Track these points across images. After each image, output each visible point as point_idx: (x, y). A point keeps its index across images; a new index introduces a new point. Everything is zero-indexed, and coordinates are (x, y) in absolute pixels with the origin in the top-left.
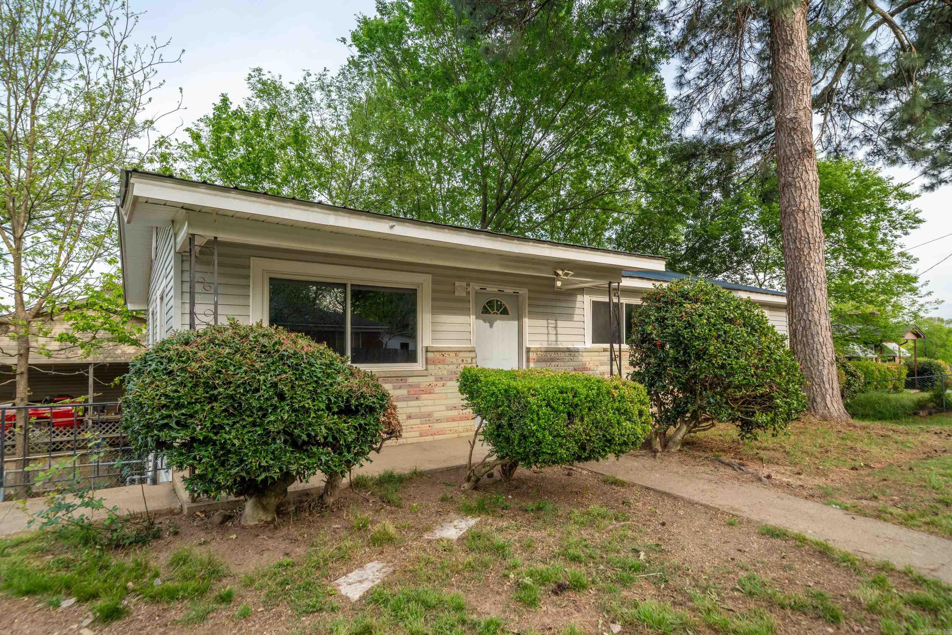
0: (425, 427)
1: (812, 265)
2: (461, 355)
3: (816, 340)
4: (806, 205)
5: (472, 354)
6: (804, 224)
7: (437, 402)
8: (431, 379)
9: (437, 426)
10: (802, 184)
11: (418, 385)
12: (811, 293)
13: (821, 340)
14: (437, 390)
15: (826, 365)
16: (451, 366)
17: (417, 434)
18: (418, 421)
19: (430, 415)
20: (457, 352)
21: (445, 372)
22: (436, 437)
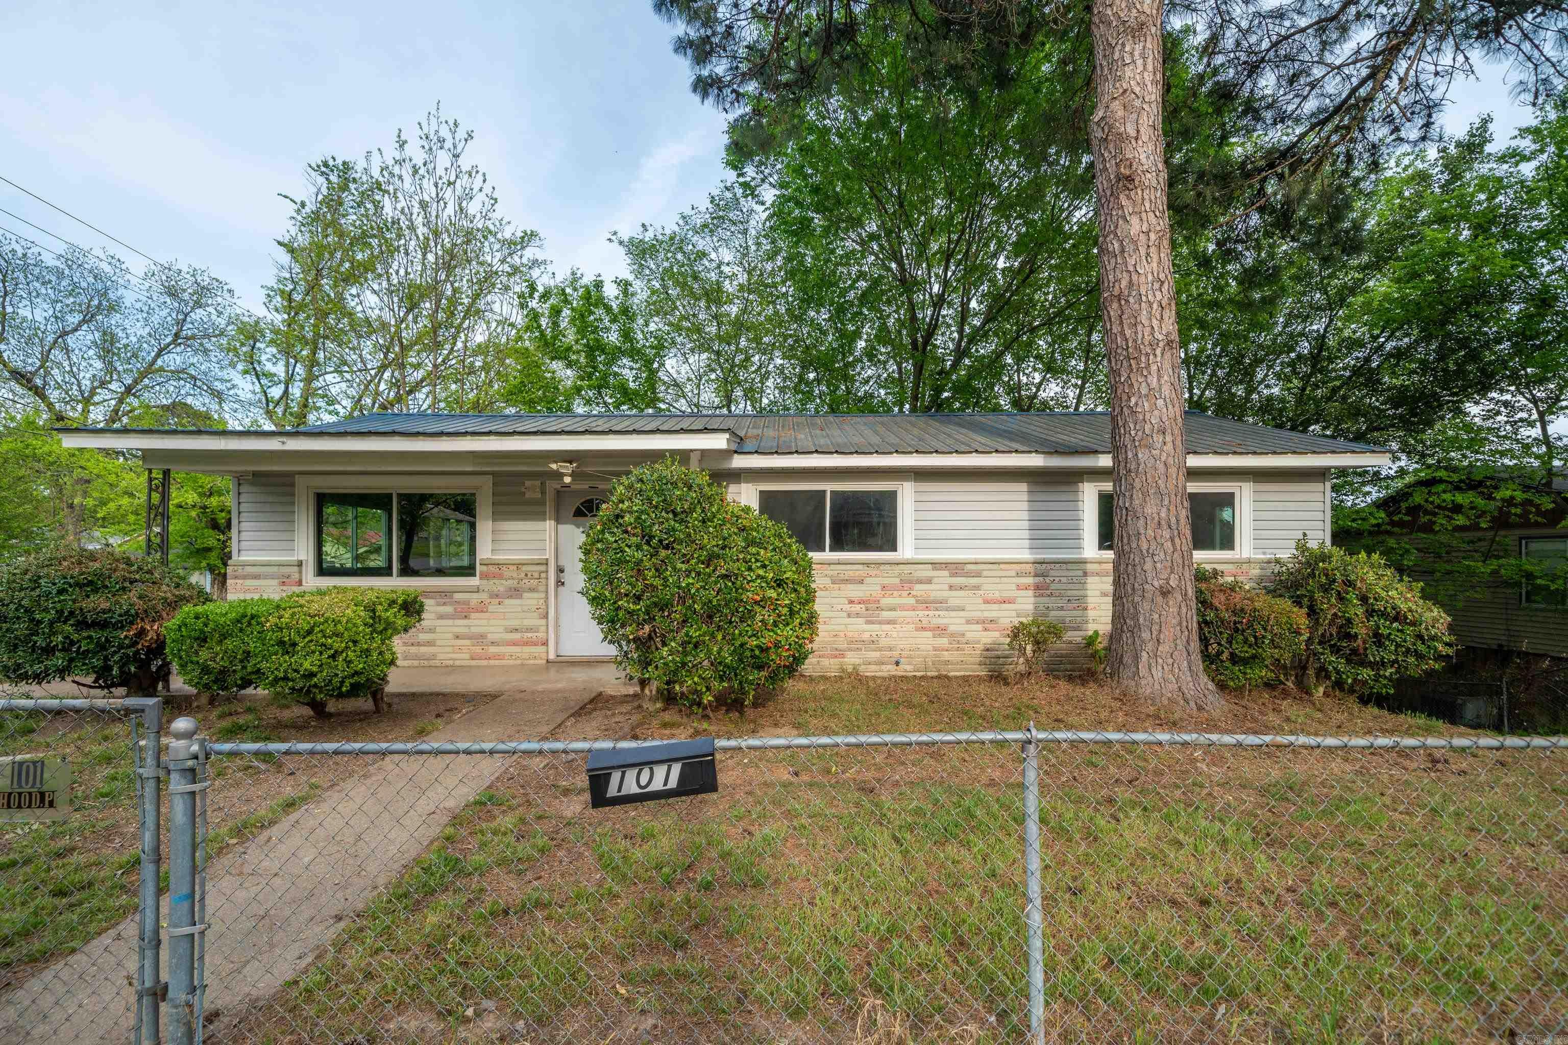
0: (478, 650)
1: (1133, 400)
2: (524, 568)
3: (1134, 545)
4: (1124, 283)
5: (543, 568)
6: (1121, 323)
7: (492, 622)
8: (484, 596)
9: (493, 650)
10: (1116, 245)
11: (467, 603)
12: (1130, 455)
13: (1145, 546)
14: (491, 608)
15: (1148, 595)
16: (510, 582)
17: (467, 656)
18: (467, 642)
19: (482, 636)
20: (519, 565)
21: (502, 589)
22: (492, 662)
